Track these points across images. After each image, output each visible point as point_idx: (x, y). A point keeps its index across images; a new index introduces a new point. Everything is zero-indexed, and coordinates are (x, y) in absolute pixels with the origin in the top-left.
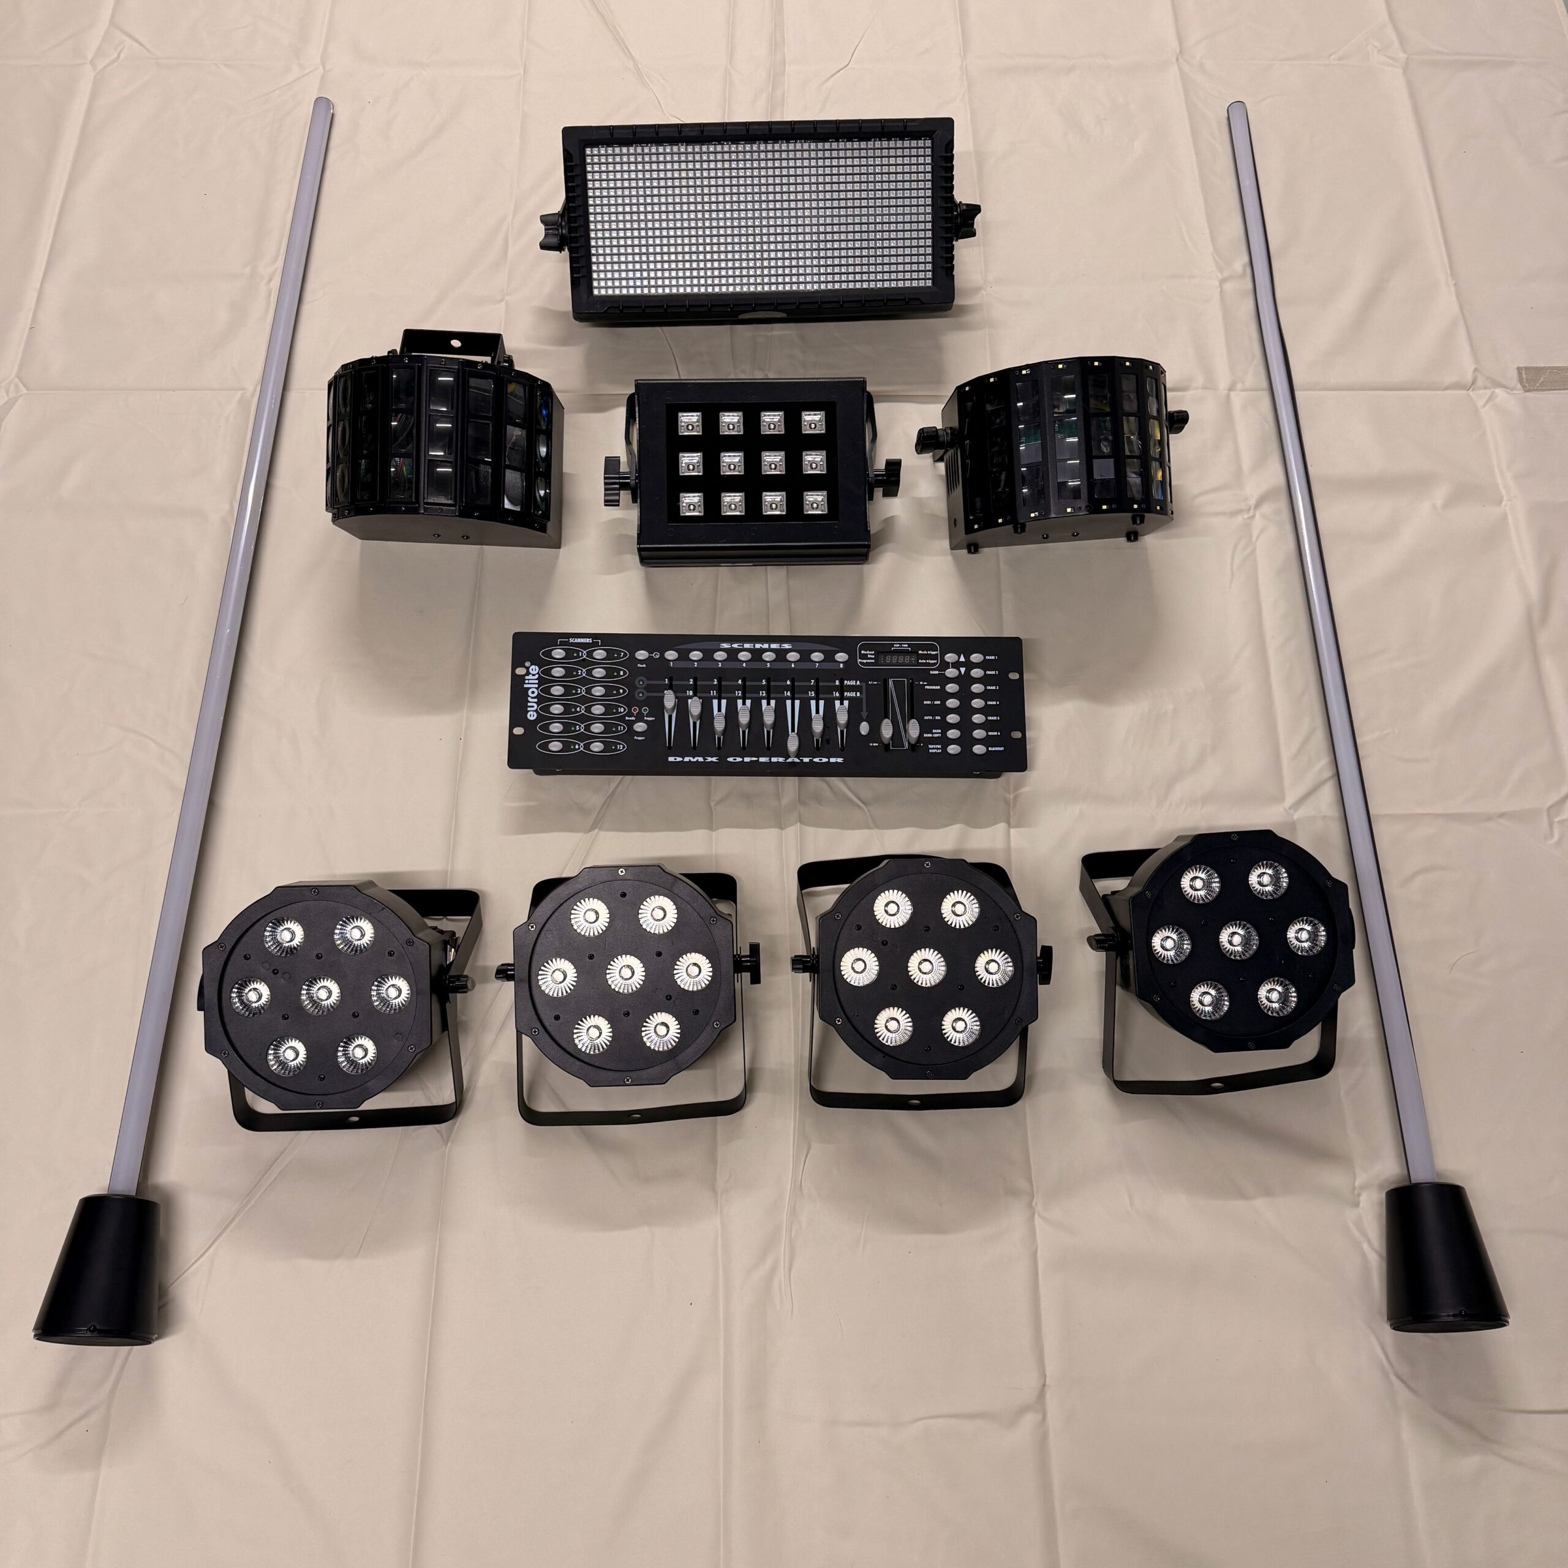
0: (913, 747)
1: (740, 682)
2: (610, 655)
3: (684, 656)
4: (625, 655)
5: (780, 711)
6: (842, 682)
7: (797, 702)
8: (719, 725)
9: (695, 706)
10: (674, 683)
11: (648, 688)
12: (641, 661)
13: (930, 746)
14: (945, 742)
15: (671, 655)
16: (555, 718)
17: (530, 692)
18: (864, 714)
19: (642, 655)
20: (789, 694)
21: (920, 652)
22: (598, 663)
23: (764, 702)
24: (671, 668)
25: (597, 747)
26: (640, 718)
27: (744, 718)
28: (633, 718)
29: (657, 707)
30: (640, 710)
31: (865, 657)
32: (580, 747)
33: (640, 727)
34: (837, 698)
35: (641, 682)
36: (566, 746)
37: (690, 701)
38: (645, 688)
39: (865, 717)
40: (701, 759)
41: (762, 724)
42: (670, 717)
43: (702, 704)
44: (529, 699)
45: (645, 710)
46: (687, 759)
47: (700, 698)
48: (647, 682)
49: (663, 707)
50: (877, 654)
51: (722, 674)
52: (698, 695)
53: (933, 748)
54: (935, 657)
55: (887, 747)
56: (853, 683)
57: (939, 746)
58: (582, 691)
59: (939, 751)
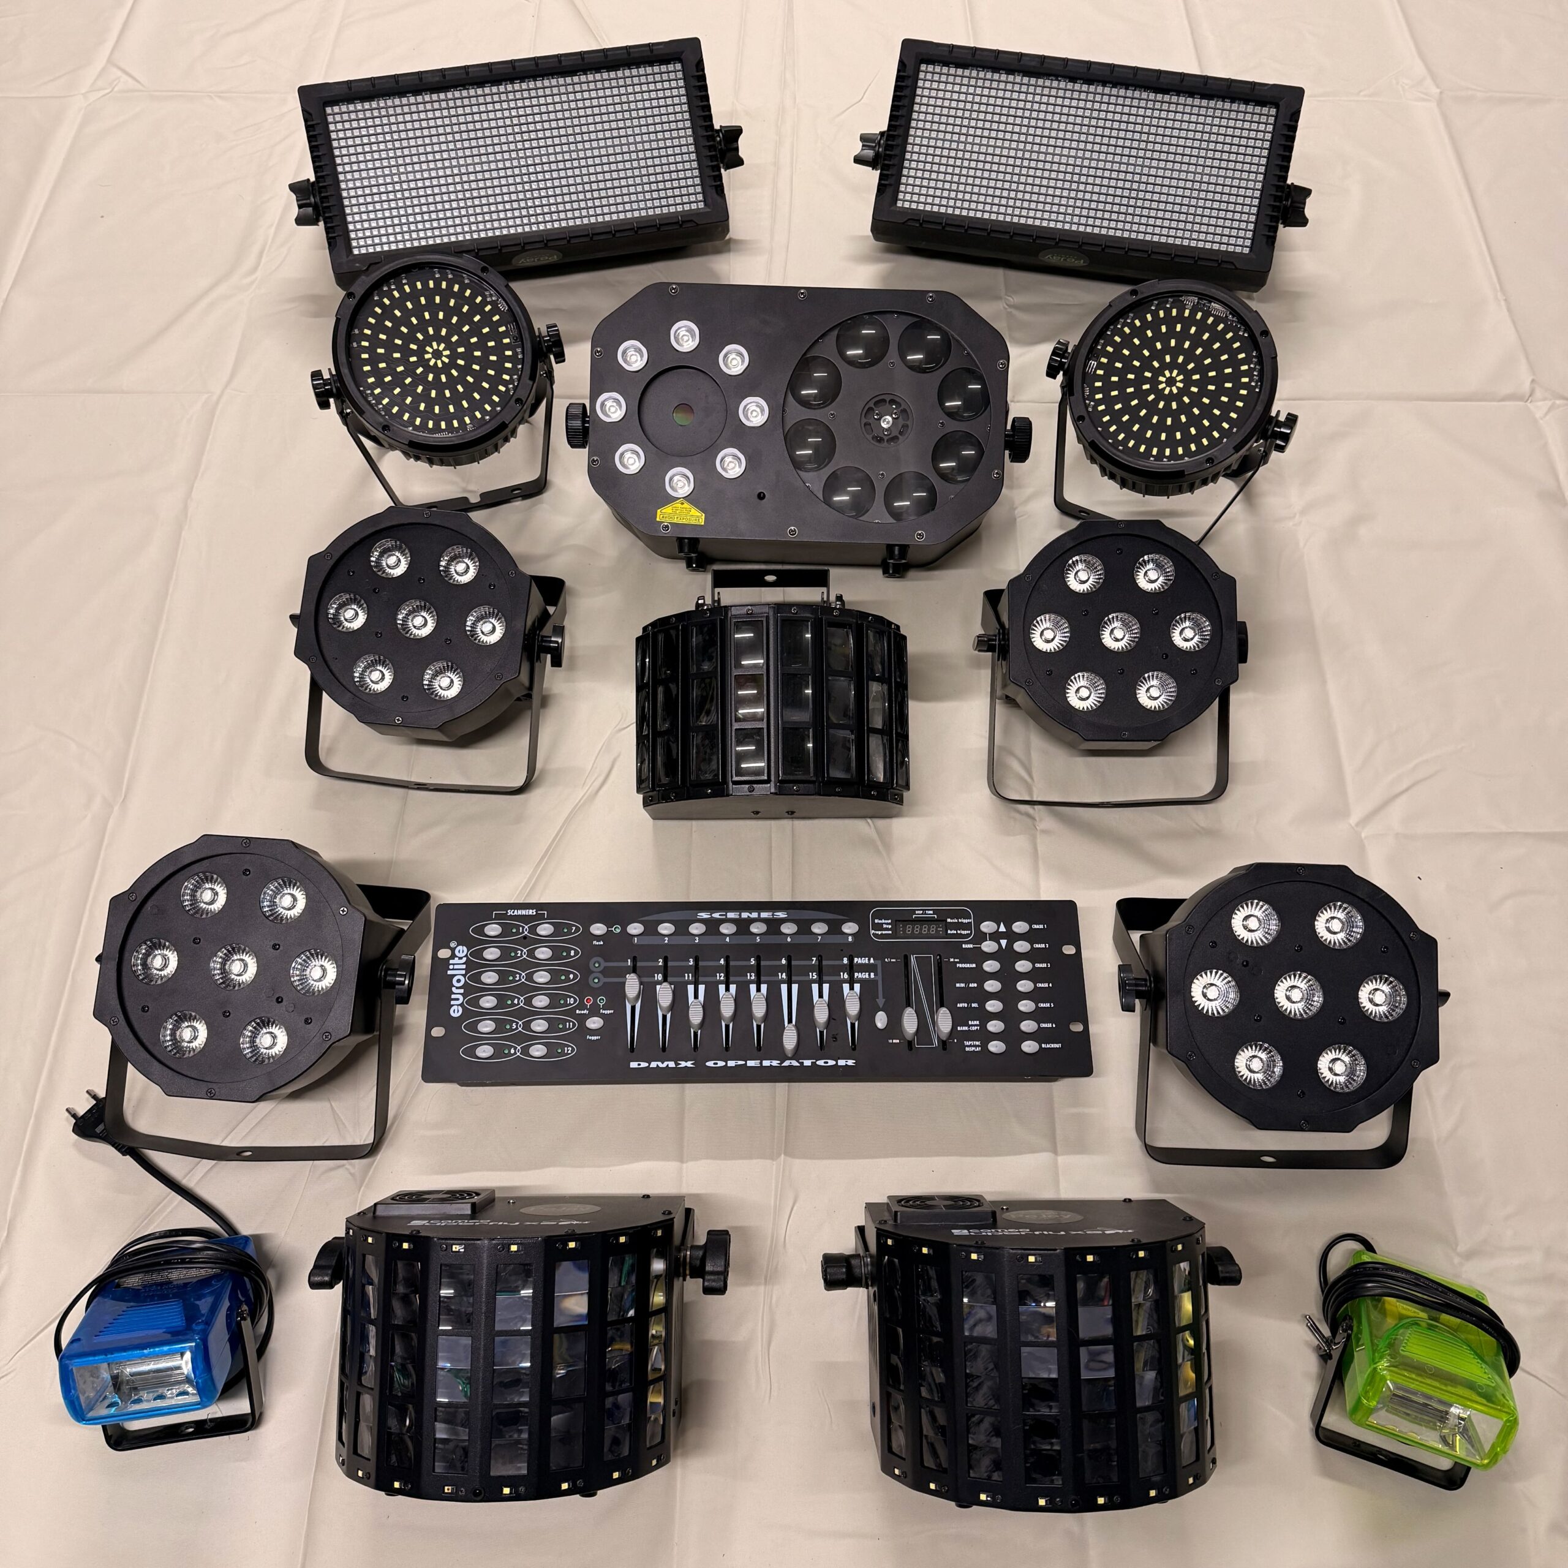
0: (944, 1044)
1: (722, 962)
2: (558, 929)
3: (651, 929)
4: (578, 929)
5: (773, 1000)
6: (851, 960)
7: (795, 987)
8: (696, 1016)
9: (664, 995)
10: (639, 964)
11: (605, 972)
12: (598, 938)
13: (967, 1043)
14: (986, 1037)
15: (635, 929)
16: (485, 1014)
17: (454, 982)
18: (881, 1001)
19: (598, 929)
20: (784, 976)
21: (949, 920)
22: (541, 941)
23: (753, 987)
24: (637, 945)
25: (538, 1051)
26: (594, 1012)
27: (727, 1009)
28: (586, 1012)
29: (617, 995)
30: (595, 1000)
31: (879, 927)
32: (516, 1051)
33: (594, 1023)
34: (845, 981)
35: (596, 964)
36: (499, 1051)
37: (658, 987)
38: (600, 972)
39: (881, 1006)
40: (672, 1064)
41: (750, 1016)
42: (633, 1009)
43: (674, 992)
44: (454, 989)
45: (602, 1001)
46: (653, 1065)
47: (671, 984)
48: (604, 964)
49: (624, 996)
50: (895, 923)
51: (699, 953)
52: (669, 979)
53: (970, 1046)
54: (967, 926)
55: (910, 1044)
56: (865, 961)
57: (978, 1043)
58: (521, 977)
59: (978, 1049)
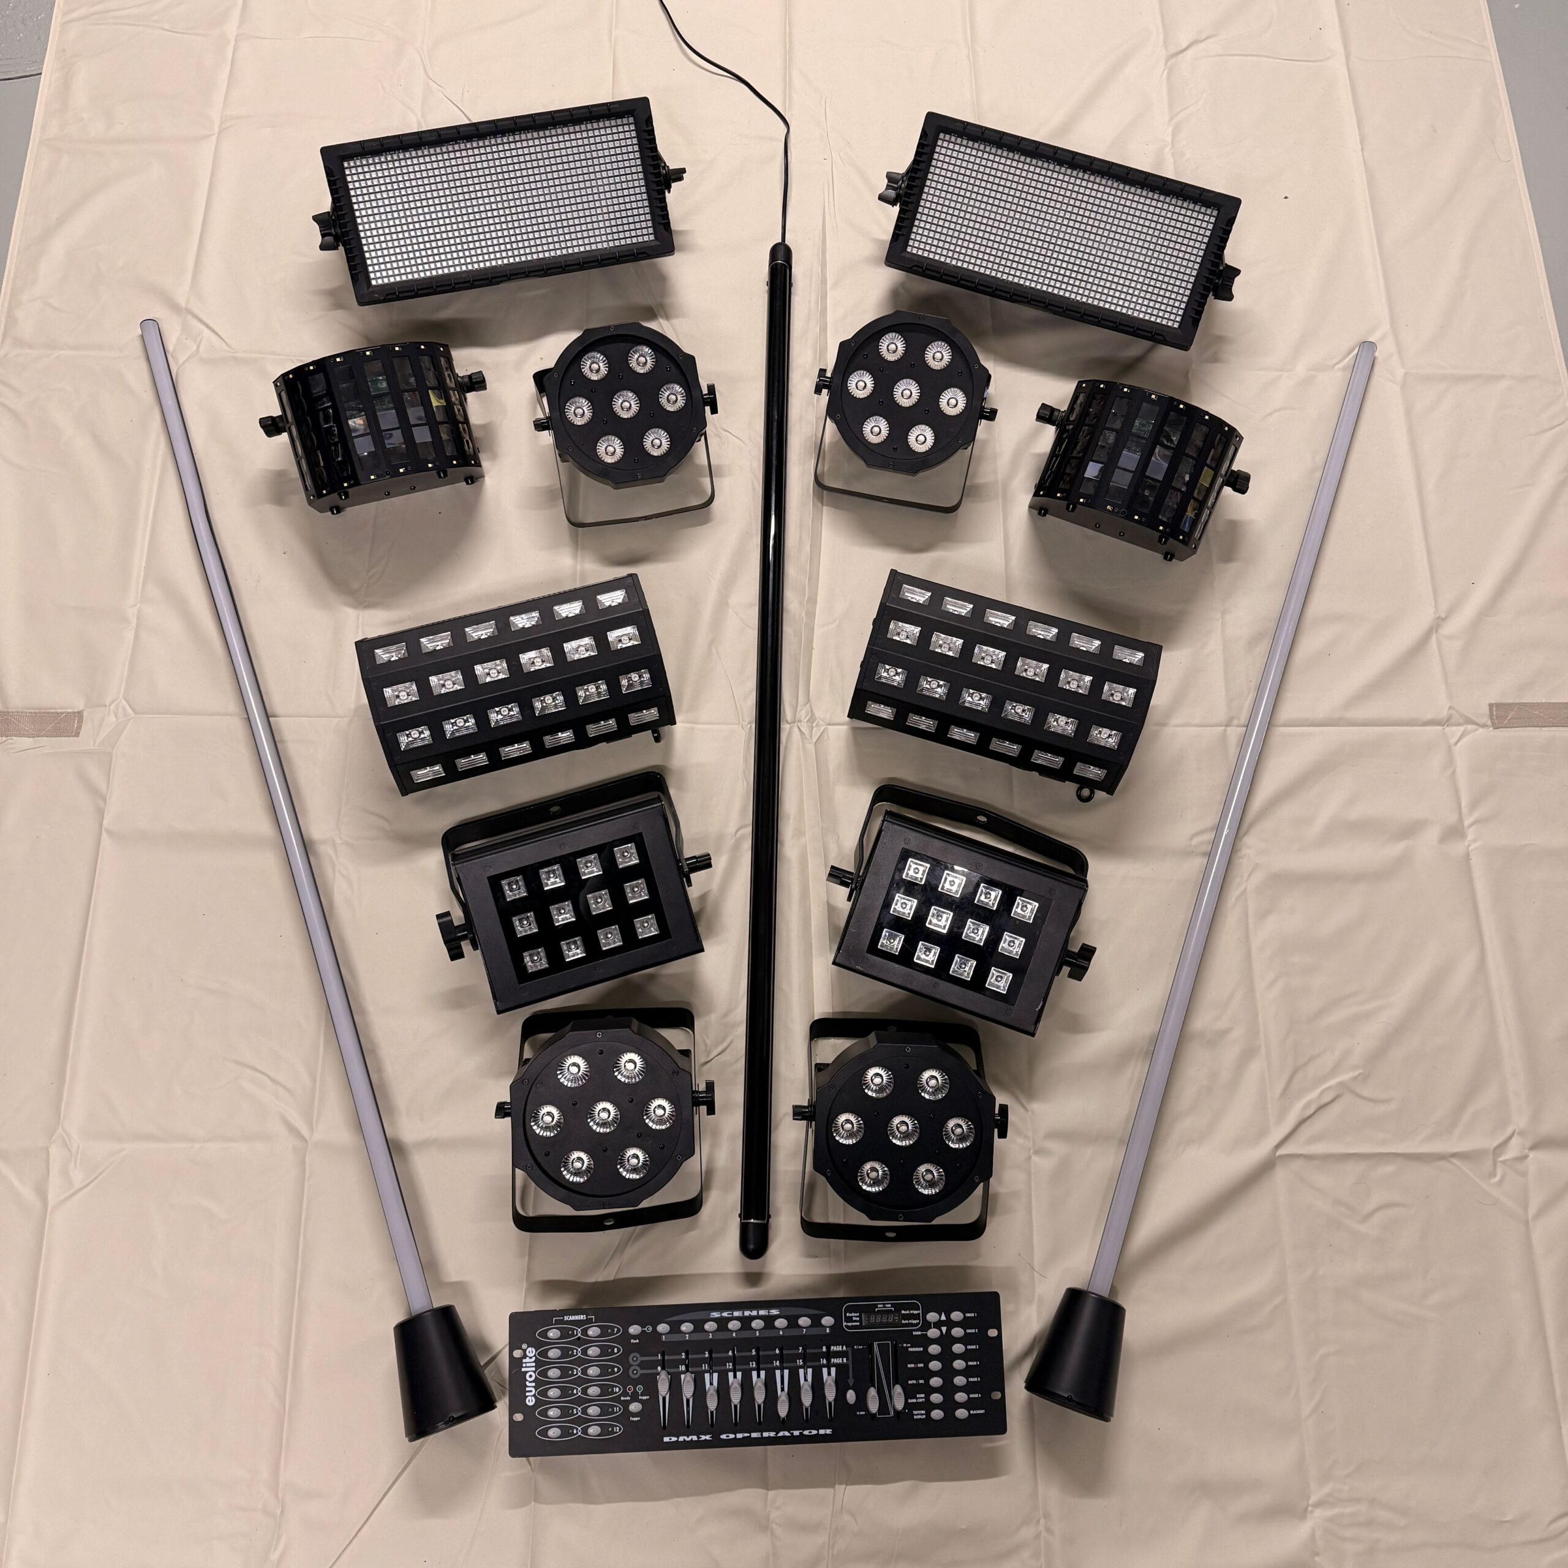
0: (898, 1414)
1: (730, 1353)
2: (604, 1331)
3: (675, 1328)
4: (619, 1330)
5: (770, 1384)
6: (828, 1348)
7: (786, 1372)
8: (712, 1404)
9: (687, 1383)
10: (666, 1358)
11: (642, 1365)
12: (635, 1337)
13: (915, 1412)
14: (929, 1406)
15: (663, 1328)
16: (552, 1403)
17: (528, 1377)
18: (851, 1382)
19: (634, 1329)
20: (778, 1363)
21: (903, 1312)
22: (591, 1341)
23: (754, 1374)
24: (665, 1342)
25: (594, 1430)
26: (635, 1398)
27: (736, 1398)
28: (628, 1398)
29: (651, 1386)
30: (635, 1389)
31: (849, 1319)
32: (578, 1431)
33: (635, 1407)
34: (824, 1366)
35: (635, 1358)
36: (566, 1432)
37: (683, 1376)
38: (638, 1365)
39: (851, 1384)
40: (695, 1438)
41: (753, 1399)
42: (664, 1399)
43: (695, 1381)
44: (527, 1383)
45: (640, 1388)
46: (681, 1439)
47: (692, 1373)
48: (641, 1359)
49: (656, 1385)
50: (862, 1315)
51: (714, 1346)
52: (690, 1369)
53: (918, 1415)
54: (916, 1317)
55: (873, 1415)
56: (839, 1348)
57: (923, 1412)
58: (578, 1372)
59: (924, 1417)
